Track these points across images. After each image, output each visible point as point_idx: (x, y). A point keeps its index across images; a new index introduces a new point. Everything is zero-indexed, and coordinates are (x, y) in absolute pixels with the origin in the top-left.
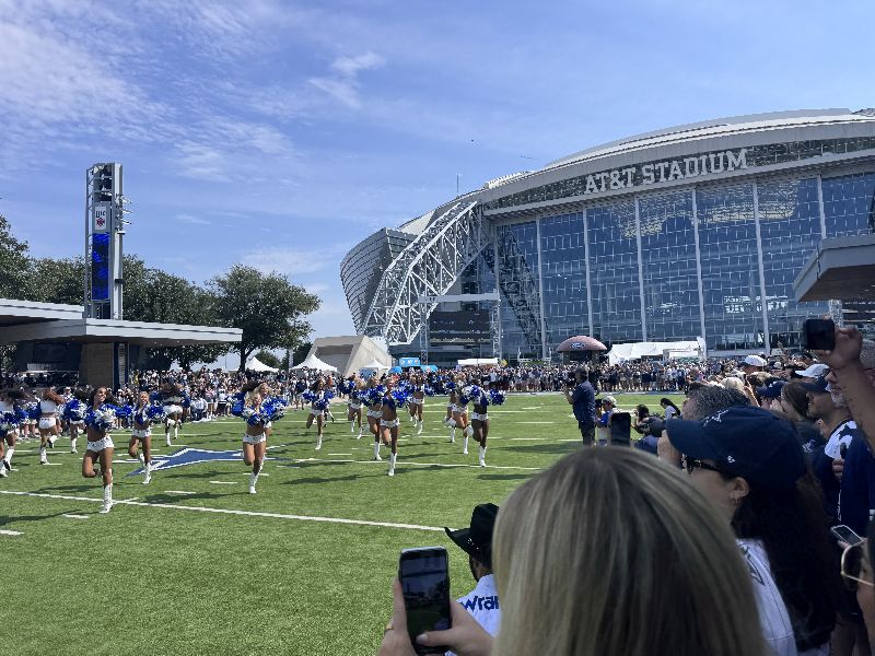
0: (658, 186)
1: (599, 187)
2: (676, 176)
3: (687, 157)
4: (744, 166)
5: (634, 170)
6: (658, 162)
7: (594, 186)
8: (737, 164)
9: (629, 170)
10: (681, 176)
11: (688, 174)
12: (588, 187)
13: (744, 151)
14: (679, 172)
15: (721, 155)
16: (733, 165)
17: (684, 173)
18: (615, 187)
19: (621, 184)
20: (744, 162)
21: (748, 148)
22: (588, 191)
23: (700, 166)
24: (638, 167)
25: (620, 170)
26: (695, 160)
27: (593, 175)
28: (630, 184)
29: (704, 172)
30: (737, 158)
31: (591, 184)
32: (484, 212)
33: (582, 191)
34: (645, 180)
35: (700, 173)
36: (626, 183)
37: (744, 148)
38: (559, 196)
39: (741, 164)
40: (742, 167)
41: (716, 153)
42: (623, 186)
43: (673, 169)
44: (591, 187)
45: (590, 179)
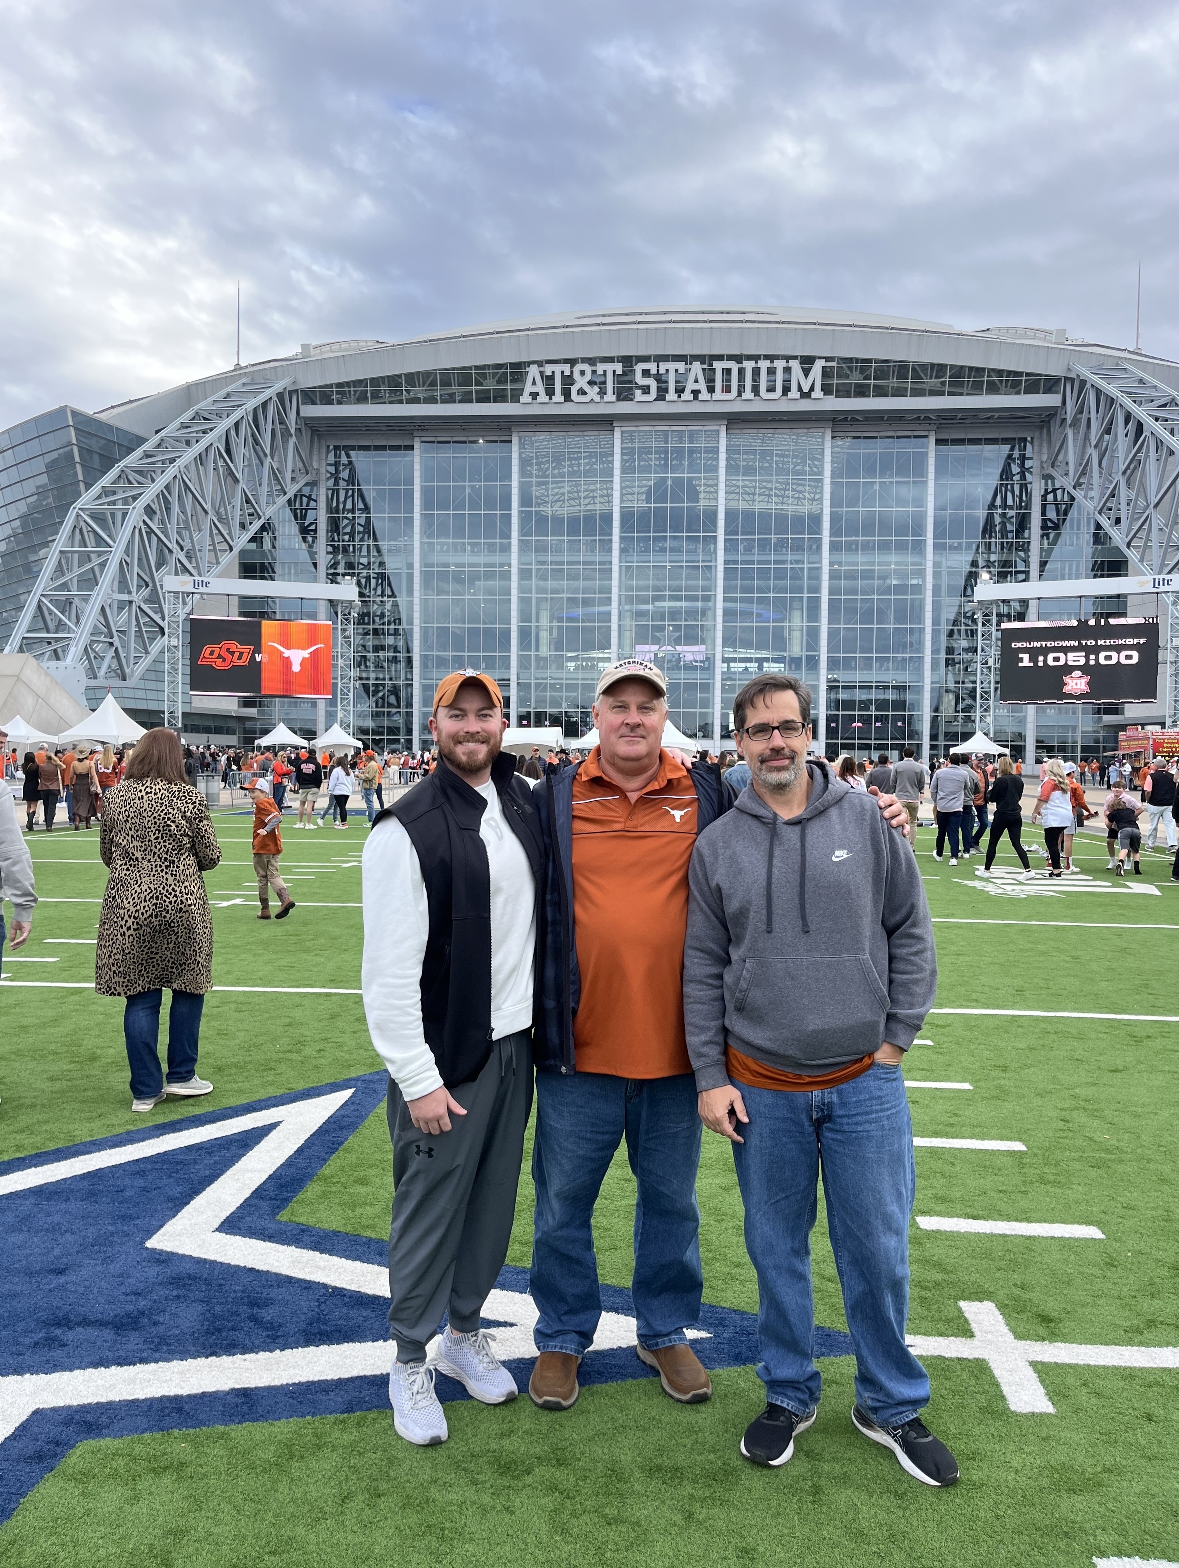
0: (661, 408)
1: (550, 393)
2: (696, 393)
3: (720, 358)
4: (818, 393)
5: (619, 368)
6: (665, 358)
7: (540, 388)
8: (806, 389)
9: (609, 367)
10: (704, 395)
11: (718, 395)
12: (529, 388)
13: (819, 365)
14: (702, 386)
15: (780, 365)
16: (800, 389)
17: (711, 390)
18: (582, 399)
19: (593, 392)
20: (818, 387)
21: (828, 359)
22: (525, 398)
23: (741, 380)
24: (628, 361)
25: (591, 361)
26: (734, 366)
27: (540, 364)
28: (610, 397)
29: (748, 394)
30: (806, 376)
31: (534, 383)
32: (302, 408)
33: (515, 397)
34: (638, 392)
35: (740, 394)
36: (602, 392)
37: (820, 358)
38: (467, 399)
39: (812, 389)
40: (813, 395)
41: (771, 358)
42: (597, 398)
43: (691, 378)
44: (534, 389)
45: (533, 371)
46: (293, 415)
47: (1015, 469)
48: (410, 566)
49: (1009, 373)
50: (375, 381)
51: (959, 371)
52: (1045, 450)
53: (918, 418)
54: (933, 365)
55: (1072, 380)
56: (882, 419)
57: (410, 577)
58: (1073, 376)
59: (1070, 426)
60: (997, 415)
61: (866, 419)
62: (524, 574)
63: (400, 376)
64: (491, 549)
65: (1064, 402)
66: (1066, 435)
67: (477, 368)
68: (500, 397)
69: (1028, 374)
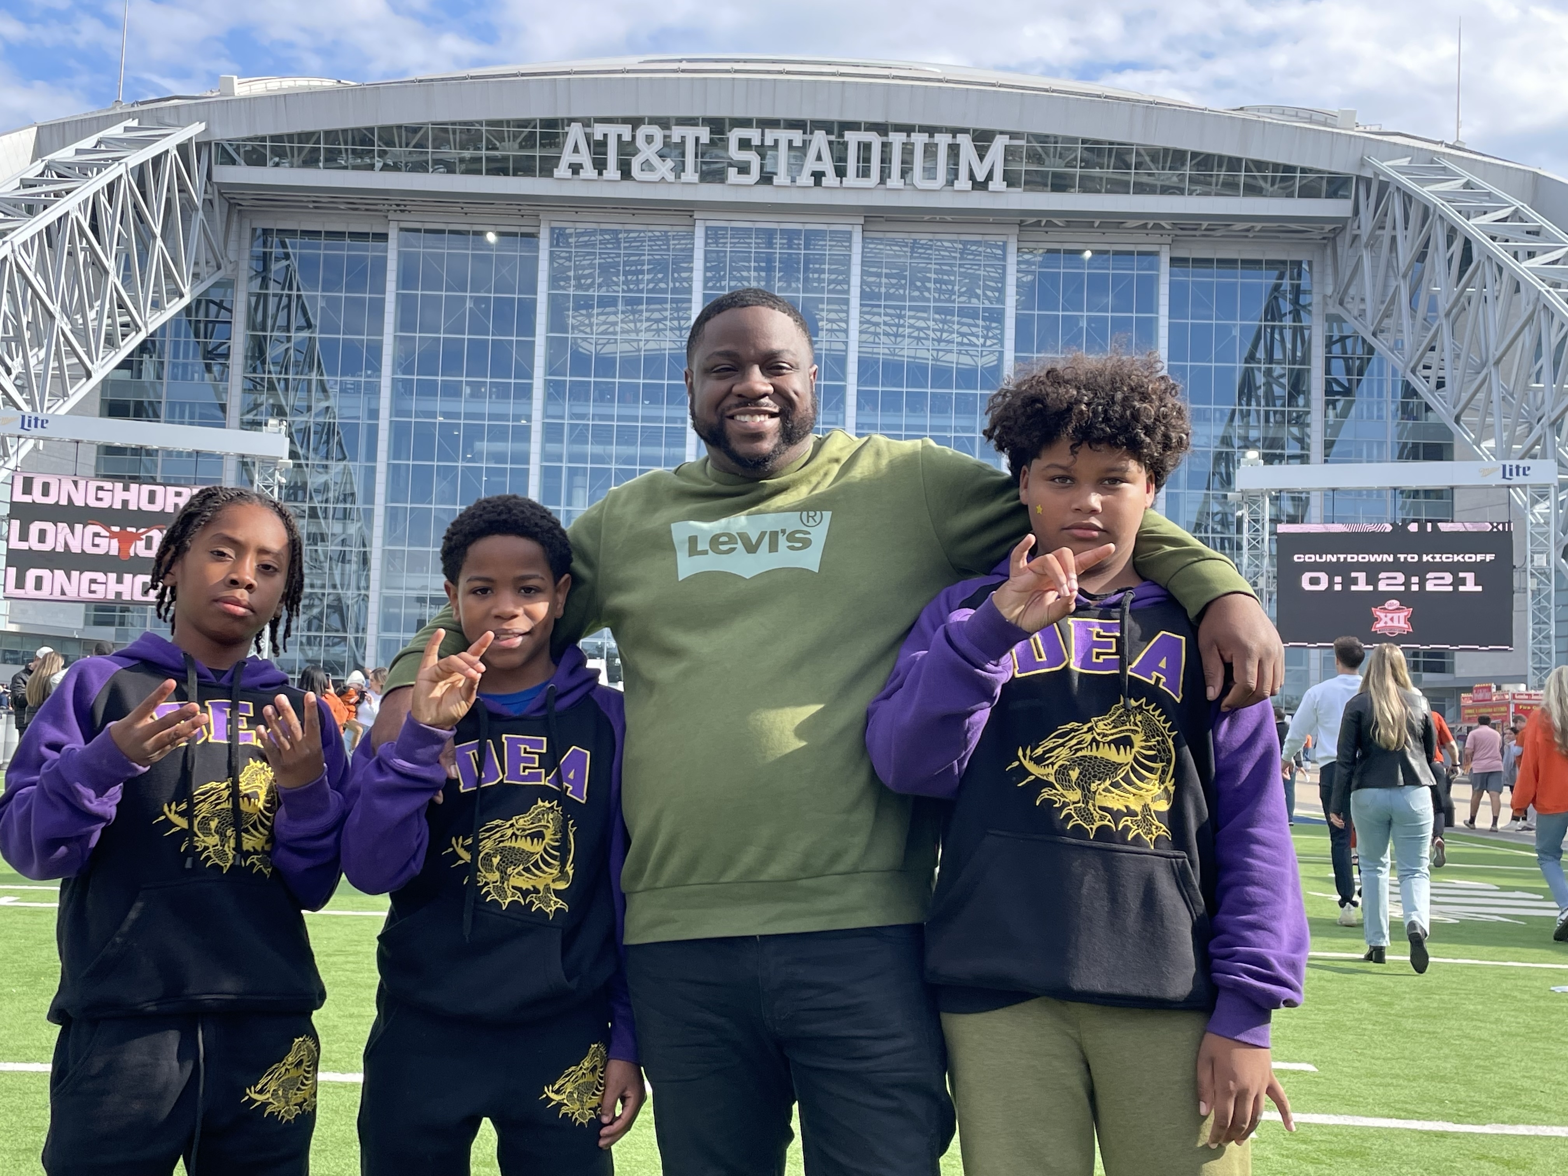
0: (764, 195)
1: (600, 165)
2: (818, 176)
3: (854, 126)
4: (998, 183)
5: (704, 134)
6: (774, 123)
7: (585, 157)
8: (980, 177)
9: (690, 133)
10: (830, 180)
11: (851, 179)
12: (567, 157)
13: (999, 144)
14: (827, 166)
15: (943, 140)
16: (972, 177)
17: (841, 172)
18: (647, 176)
19: (665, 168)
20: (998, 174)
21: (1013, 135)
22: (562, 171)
23: (885, 160)
24: (718, 126)
25: (664, 123)
26: (875, 139)
27: (586, 122)
28: (690, 175)
29: (895, 181)
30: (981, 158)
31: (576, 150)
32: (215, 169)
33: (547, 168)
34: (732, 172)
35: (882, 181)
36: (679, 169)
37: (1002, 133)
38: (472, 168)
39: (990, 177)
40: (991, 186)
41: (931, 130)
42: (671, 177)
43: (812, 153)
44: (576, 159)
45: (575, 132)
46: (199, 179)
47: (1286, 306)
48: (374, 414)
49: (1276, 167)
50: (331, 135)
51: (1204, 161)
52: (1330, 280)
53: (1144, 226)
54: (1166, 150)
55: (1368, 182)
56: (1091, 225)
57: (373, 432)
58: (1368, 173)
59: (1366, 247)
60: (1259, 226)
61: (1069, 224)
62: (552, 433)
63: (371, 130)
64: (502, 392)
65: (1356, 211)
66: (1360, 258)
67: (490, 123)
68: (524, 168)
69: (1303, 170)
